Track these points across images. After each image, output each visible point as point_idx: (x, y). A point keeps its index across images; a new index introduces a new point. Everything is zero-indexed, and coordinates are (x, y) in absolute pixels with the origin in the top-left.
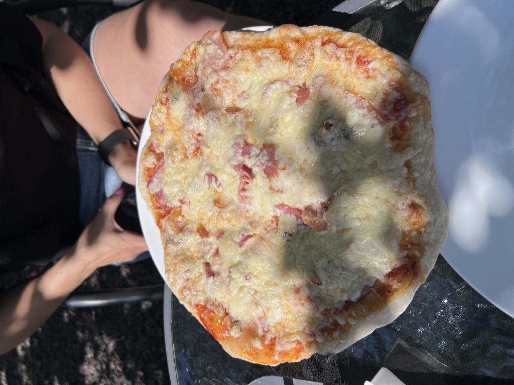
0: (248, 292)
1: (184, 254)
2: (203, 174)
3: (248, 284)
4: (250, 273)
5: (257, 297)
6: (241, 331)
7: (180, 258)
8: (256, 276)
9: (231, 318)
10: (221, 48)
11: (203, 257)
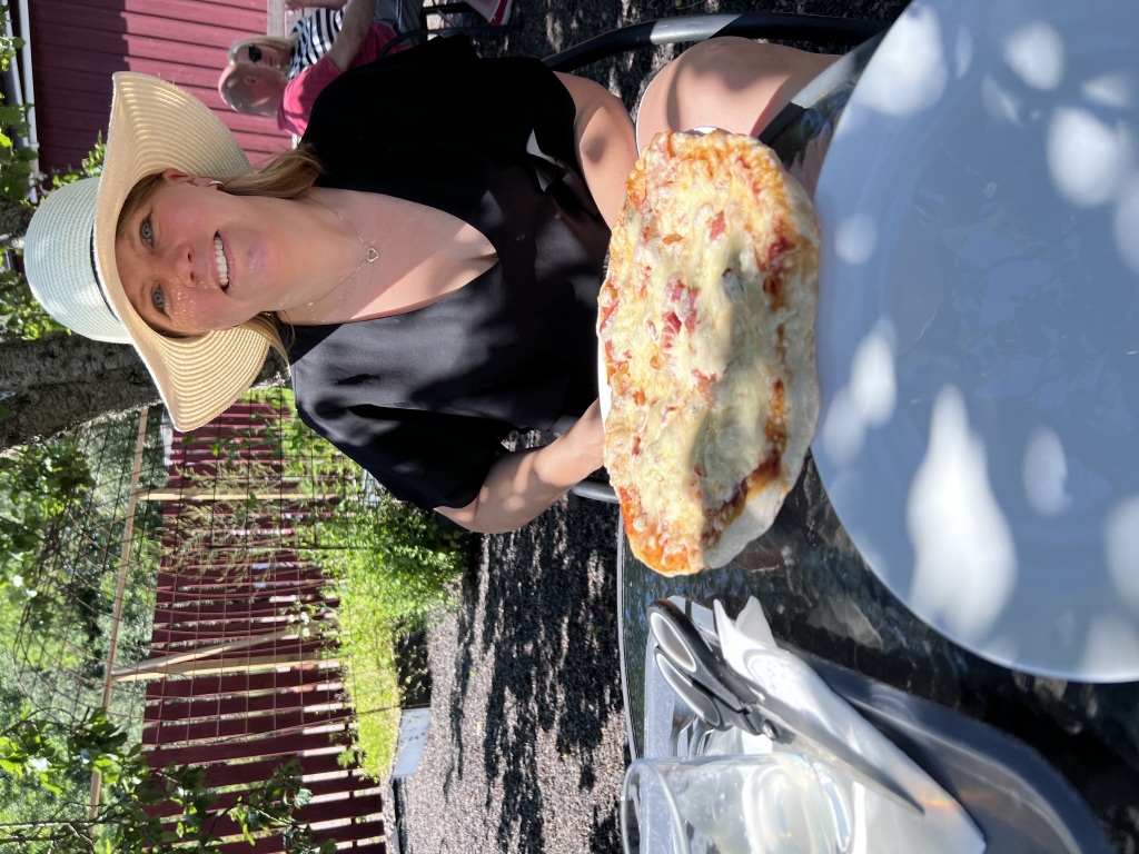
0: (655, 477)
1: (623, 424)
2: (645, 321)
3: (656, 467)
4: (661, 455)
5: (662, 484)
6: (646, 525)
7: (617, 428)
8: (664, 459)
9: (641, 509)
10: (664, 157)
11: (636, 430)
